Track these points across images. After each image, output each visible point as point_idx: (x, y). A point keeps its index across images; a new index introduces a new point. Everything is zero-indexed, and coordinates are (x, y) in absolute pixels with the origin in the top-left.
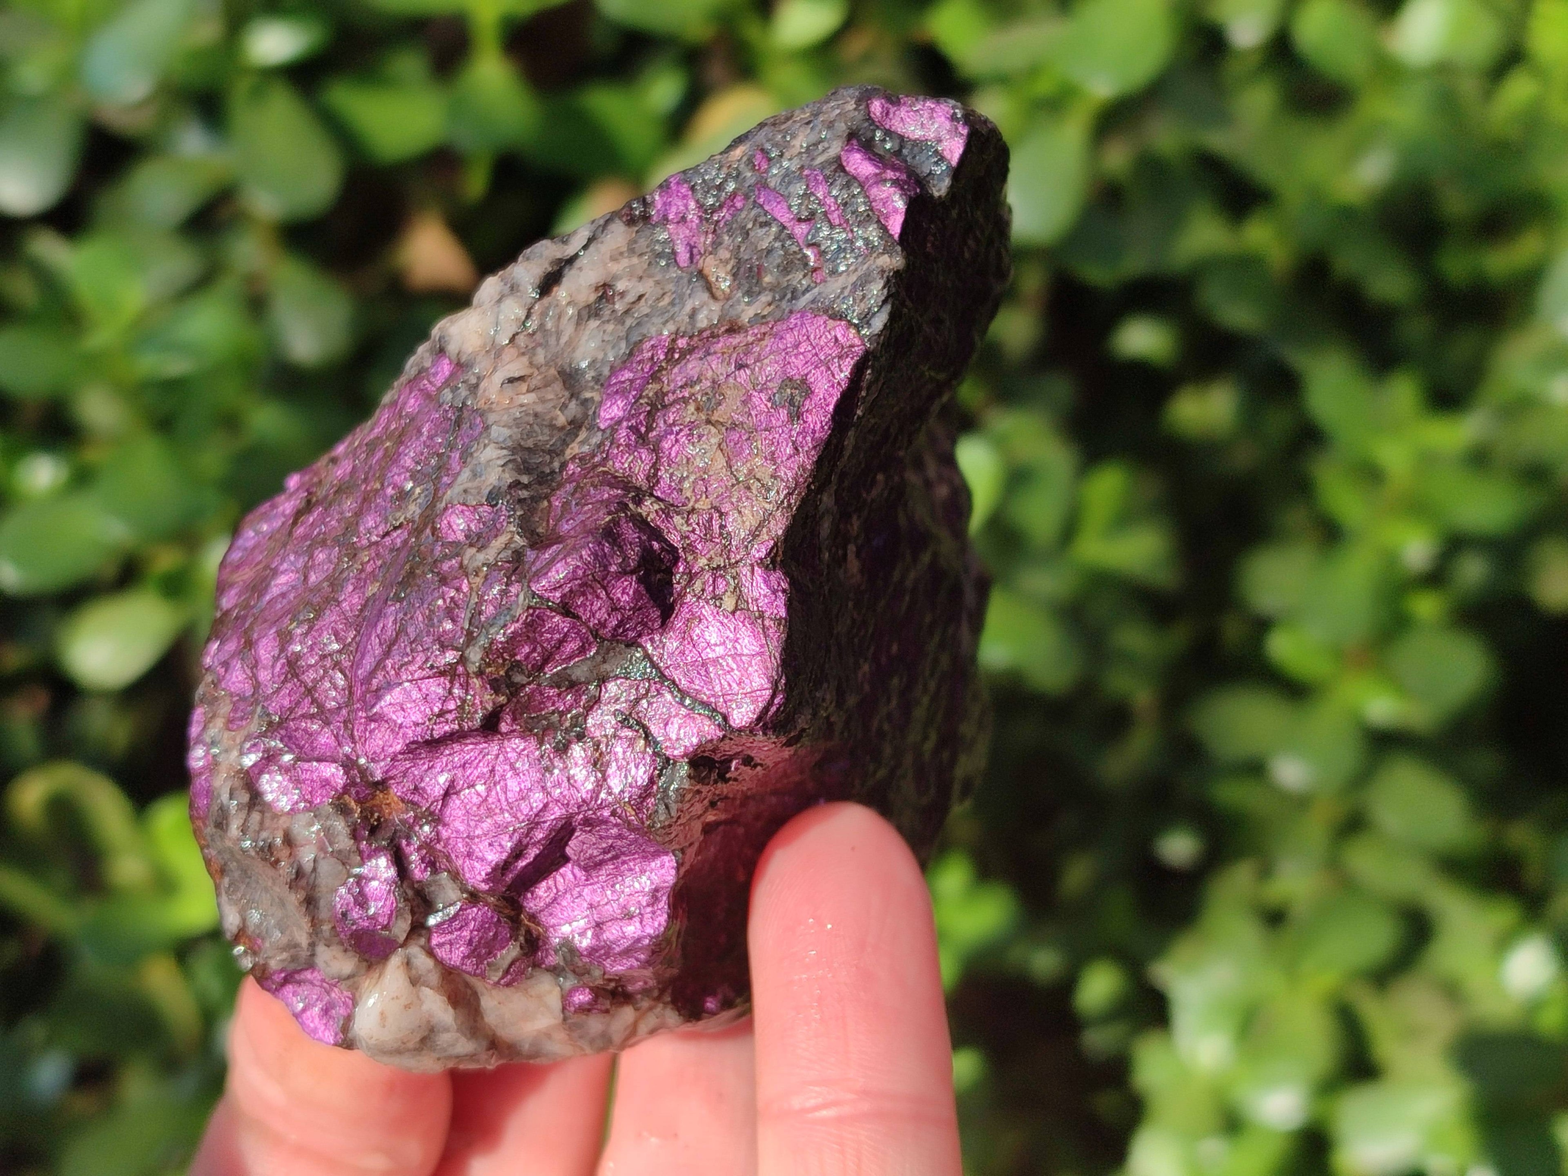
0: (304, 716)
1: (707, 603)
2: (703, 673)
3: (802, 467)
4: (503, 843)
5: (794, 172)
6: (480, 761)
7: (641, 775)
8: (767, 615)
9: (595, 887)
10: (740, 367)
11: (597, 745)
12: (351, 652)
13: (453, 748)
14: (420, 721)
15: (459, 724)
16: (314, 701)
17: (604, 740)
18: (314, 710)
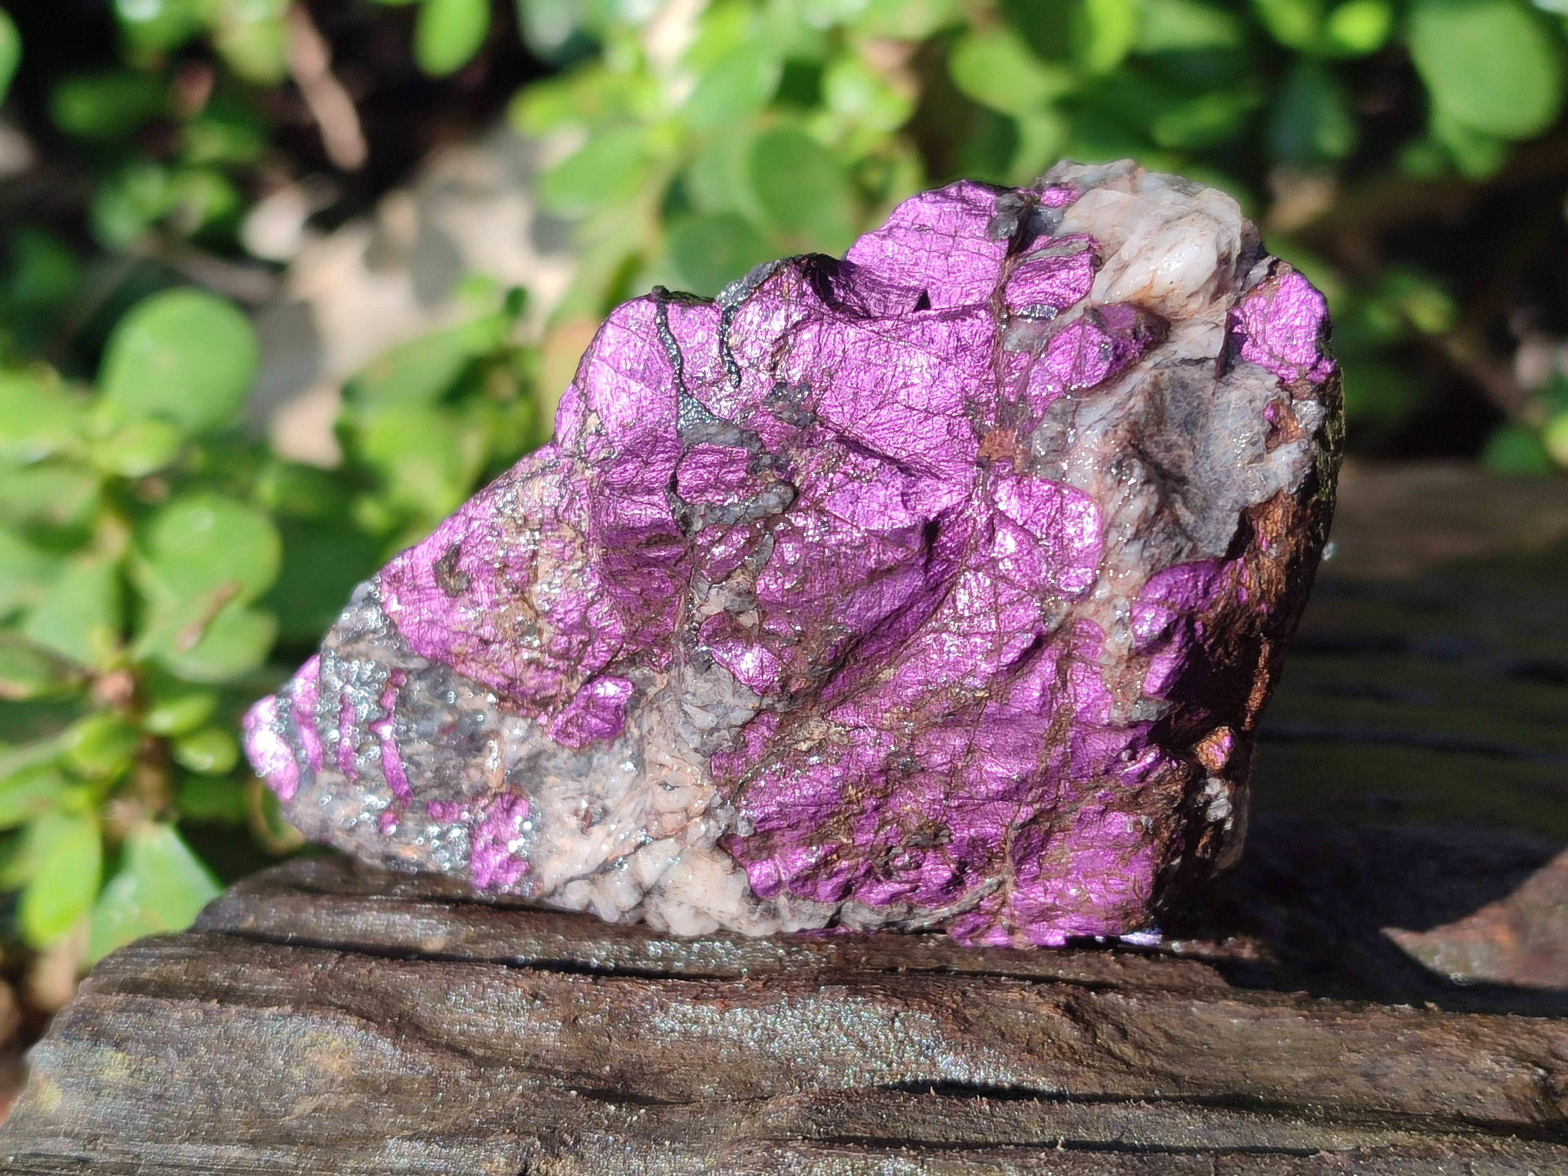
0: (1012, 584)
1: (607, 434)
2: (648, 373)
3: (476, 506)
4: (919, 333)
5: (365, 786)
6: (882, 424)
7: (752, 313)
8: (577, 393)
9: (931, 273)
10: (486, 643)
11: (773, 368)
12: (936, 621)
13: (896, 453)
14: (879, 485)
15: (847, 456)
16: (997, 595)
17: (761, 367)
18: (1001, 586)
